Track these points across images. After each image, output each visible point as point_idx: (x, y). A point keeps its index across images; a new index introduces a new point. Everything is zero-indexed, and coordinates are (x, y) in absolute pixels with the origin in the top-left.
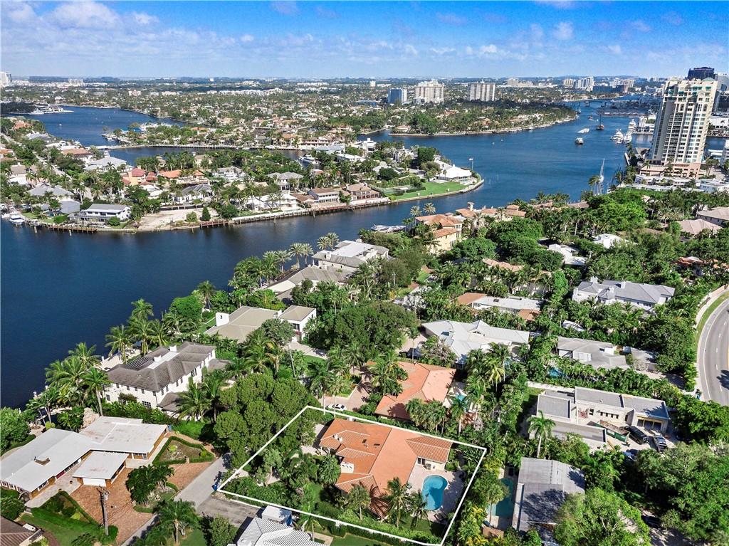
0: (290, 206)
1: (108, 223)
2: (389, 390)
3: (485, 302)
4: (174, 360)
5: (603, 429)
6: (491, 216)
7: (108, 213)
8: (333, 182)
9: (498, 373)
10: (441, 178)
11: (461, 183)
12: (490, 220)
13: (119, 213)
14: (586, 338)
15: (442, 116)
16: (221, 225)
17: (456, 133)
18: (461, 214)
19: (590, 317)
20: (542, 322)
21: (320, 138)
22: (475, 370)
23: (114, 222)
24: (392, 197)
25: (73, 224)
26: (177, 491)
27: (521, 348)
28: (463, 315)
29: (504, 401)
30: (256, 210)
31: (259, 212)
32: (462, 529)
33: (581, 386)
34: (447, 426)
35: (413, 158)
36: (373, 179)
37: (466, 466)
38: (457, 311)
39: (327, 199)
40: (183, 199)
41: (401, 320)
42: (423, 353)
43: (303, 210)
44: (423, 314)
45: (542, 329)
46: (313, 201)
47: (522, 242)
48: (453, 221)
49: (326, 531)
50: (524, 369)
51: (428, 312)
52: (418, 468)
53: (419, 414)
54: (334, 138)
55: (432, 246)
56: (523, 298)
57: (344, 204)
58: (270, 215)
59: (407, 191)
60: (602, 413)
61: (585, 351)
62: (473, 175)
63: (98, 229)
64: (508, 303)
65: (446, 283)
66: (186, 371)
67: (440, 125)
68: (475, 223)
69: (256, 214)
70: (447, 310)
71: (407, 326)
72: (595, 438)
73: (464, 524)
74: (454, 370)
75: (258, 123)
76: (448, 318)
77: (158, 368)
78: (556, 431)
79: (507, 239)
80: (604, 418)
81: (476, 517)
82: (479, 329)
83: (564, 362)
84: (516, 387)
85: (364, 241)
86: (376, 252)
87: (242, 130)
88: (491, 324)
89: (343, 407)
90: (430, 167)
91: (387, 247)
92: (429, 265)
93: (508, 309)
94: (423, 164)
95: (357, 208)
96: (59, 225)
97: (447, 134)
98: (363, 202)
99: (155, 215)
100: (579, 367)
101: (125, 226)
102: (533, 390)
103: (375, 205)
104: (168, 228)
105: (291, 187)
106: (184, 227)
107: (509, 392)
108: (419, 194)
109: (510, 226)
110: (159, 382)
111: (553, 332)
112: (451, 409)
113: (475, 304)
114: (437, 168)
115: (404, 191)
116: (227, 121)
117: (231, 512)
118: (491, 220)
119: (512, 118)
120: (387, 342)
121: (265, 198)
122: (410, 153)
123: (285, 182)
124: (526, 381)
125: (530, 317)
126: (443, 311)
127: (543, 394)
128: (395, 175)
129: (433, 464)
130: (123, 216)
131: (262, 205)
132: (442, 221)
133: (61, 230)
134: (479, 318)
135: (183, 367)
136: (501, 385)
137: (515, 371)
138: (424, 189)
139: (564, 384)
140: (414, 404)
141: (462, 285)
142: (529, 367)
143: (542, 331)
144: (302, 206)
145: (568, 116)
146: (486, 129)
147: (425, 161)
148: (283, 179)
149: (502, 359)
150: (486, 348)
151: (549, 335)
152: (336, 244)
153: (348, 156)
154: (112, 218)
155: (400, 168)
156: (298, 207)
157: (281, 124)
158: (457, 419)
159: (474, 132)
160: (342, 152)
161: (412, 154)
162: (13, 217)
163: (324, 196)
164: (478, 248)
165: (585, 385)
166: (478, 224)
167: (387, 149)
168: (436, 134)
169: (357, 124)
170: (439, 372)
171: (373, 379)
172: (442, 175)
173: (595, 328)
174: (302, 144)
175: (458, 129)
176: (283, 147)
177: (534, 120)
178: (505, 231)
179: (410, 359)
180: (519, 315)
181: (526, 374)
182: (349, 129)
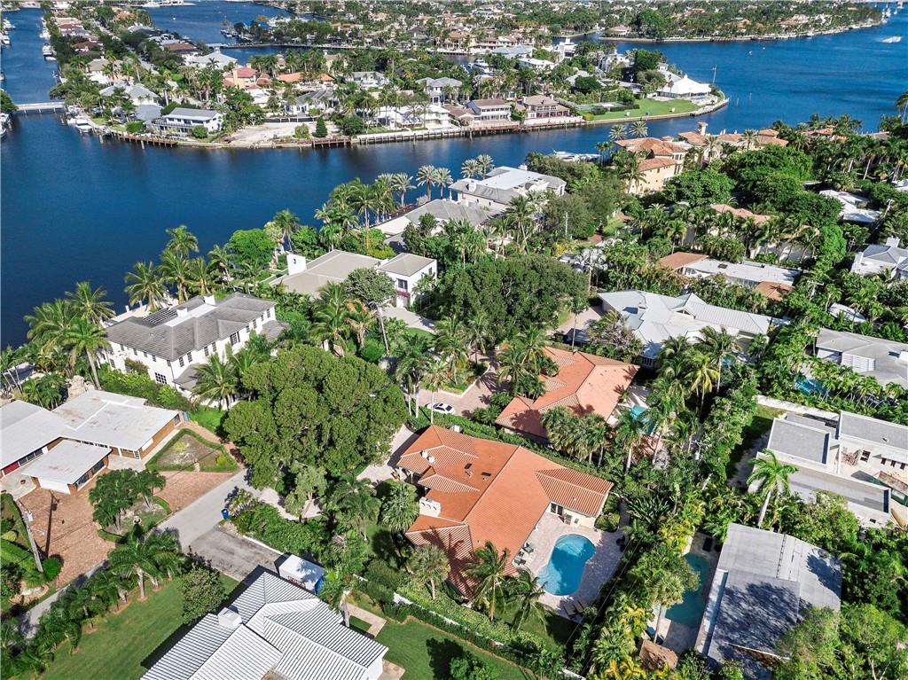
0: (439, 122)
1: (194, 134)
2: (522, 390)
3: (704, 267)
4: (206, 316)
5: (887, 489)
6: (733, 144)
7: (194, 121)
8: (507, 93)
9: (707, 376)
10: (665, 95)
11: (694, 102)
12: (729, 149)
13: (208, 121)
14: (867, 333)
15: (679, 15)
16: (341, 144)
17: (696, 39)
18: (686, 139)
19: (879, 300)
20: (795, 301)
21: (501, 38)
22: (670, 369)
23: (199, 134)
24: (588, 116)
25: (149, 135)
26: (168, 513)
27: (753, 341)
28: (665, 283)
29: (713, 424)
30: (392, 126)
31: (394, 129)
32: (602, 643)
33: (851, 411)
34: (608, 455)
35: (627, 66)
36: (565, 92)
37: (629, 528)
38: (657, 277)
39: (493, 116)
40: (298, 109)
41: (562, 285)
42: (589, 337)
43: (457, 129)
44: (602, 280)
45: (794, 314)
46: (473, 116)
47: (776, 180)
48: (671, 148)
49: (377, 608)
50: (753, 374)
51: (610, 275)
52: (549, 519)
53: (560, 431)
54: (518, 39)
55: (634, 180)
56: (767, 266)
57: (517, 123)
58: (409, 133)
59: (612, 110)
60: (884, 461)
61: (863, 354)
62: (714, 92)
63: (180, 142)
64: (741, 271)
65: (647, 236)
66: (221, 335)
67: (674, 27)
68: (706, 154)
69: (390, 132)
70: (640, 275)
71: (571, 295)
72: (868, 503)
73: (607, 633)
74: (637, 367)
75: (422, 20)
76: (641, 287)
77: (180, 327)
78: (799, 485)
79: (754, 177)
80: (887, 468)
81: (632, 622)
82: (688, 307)
83: (826, 369)
84: (736, 402)
85: (530, 168)
86: (546, 185)
87: (398, 28)
88: (708, 301)
89: (449, 408)
90: (649, 78)
91: (564, 180)
92: (626, 210)
93: (741, 280)
94: (641, 74)
95: (534, 129)
96: (131, 135)
97: (683, 39)
98: (544, 121)
99: (257, 127)
100: (852, 379)
101: (214, 139)
102: (765, 409)
103: (561, 127)
104: (269, 144)
105: (445, 98)
106: (290, 145)
107: (723, 410)
108: (628, 114)
109: (760, 157)
110: (177, 346)
111: (812, 320)
112: (617, 428)
113: (689, 270)
114: (660, 80)
115: (606, 109)
116: (382, 17)
117: (240, 557)
118: (733, 150)
119: (782, 20)
120: (534, 315)
121: (404, 109)
122: (624, 60)
123: (439, 91)
124: (755, 393)
125: (775, 295)
126: (633, 276)
127: (781, 418)
128: (597, 86)
129: (575, 516)
130: (212, 126)
131: (400, 119)
132: (655, 148)
133: (133, 140)
134: (691, 290)
135: (218, 329)
136: (710, 397)
137: (738, 377)
138: (637, 107)
139: (820, 406)
140: (555, 415)
141: (672, 240)
142: (763, 371)
143: (793, 317)
144: (455, 124)
145: (870, 20)
146: (742, 34)
147: (644, 69)
148: (435, 87)
149: (718, 354)
150: (693, 336)
151: (803, 323)
152: (488, 171)
153: (533, 61)
154: (197, 128)
155: (608, 80)
156: (451, 125)
157: (453, 23)
158: (626, 447)
159: (724, 38)
160: (528, 56)
161: (628, 61)
162: (79, 122)
163: (488, 110)
164: (705, 186)
165: (859, 410)
166: (711, 154)
167: (591, 53)
168: (668, 40)
169: (555, 22)
170: (610, 368)
171: (501, 370)
172: (666, 89)
173: (886, 318)
174: (474, 47)
175: (700, 32)
176: (448, 50)
177: (816, 25)
178: (752, 166)
179: (568, 345)
180: (757, 290)
181: (754, 382)
182: (545, 30)
